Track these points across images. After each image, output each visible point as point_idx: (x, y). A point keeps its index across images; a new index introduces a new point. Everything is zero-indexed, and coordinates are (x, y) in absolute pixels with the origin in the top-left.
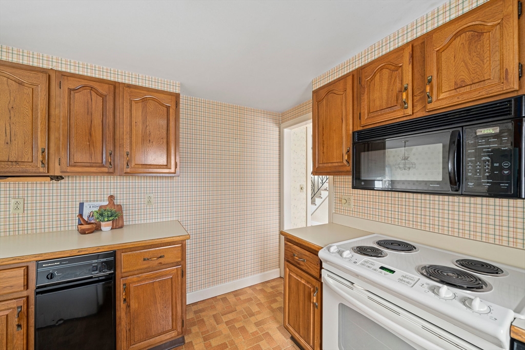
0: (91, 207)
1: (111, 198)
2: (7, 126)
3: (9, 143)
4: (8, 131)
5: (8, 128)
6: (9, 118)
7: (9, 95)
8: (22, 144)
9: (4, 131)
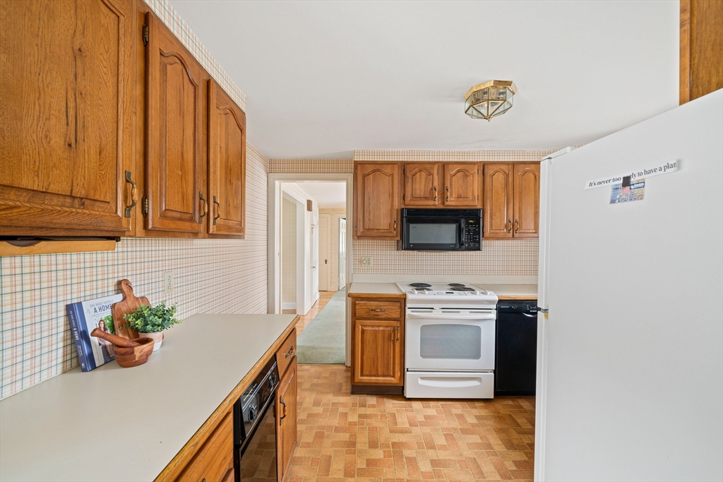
0: (98, 310)
1: (122, 286)
2: (69, 95)
3: (73, 146)
4: (71, 113)
5: (71, 105)
6: (72, 77)
7: (73, 11)
8: (96, 154)
9: (64, 109)
